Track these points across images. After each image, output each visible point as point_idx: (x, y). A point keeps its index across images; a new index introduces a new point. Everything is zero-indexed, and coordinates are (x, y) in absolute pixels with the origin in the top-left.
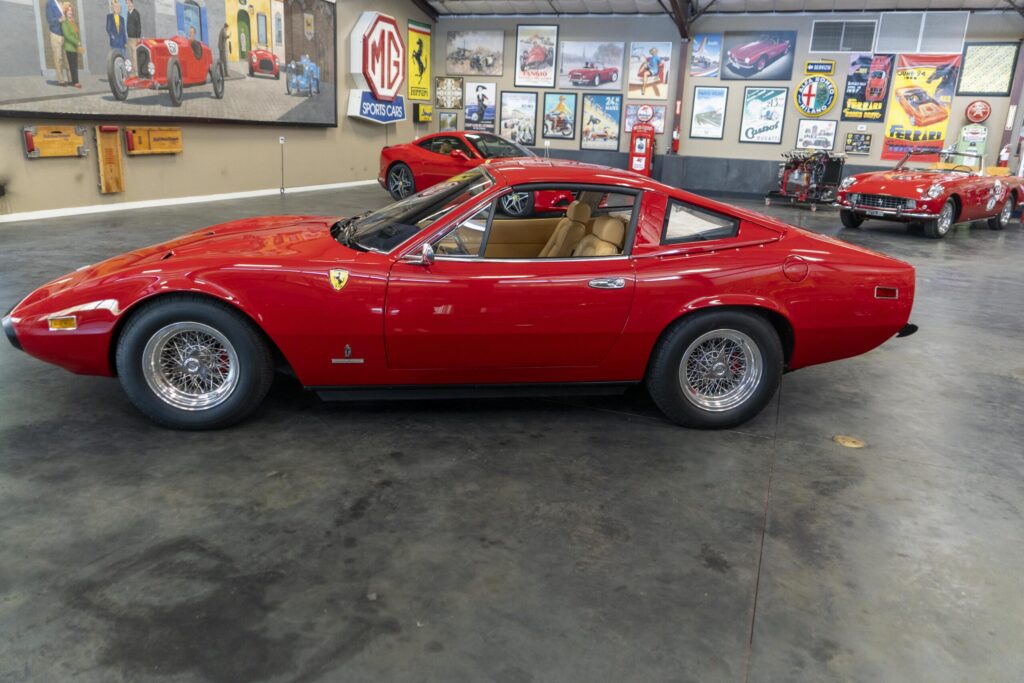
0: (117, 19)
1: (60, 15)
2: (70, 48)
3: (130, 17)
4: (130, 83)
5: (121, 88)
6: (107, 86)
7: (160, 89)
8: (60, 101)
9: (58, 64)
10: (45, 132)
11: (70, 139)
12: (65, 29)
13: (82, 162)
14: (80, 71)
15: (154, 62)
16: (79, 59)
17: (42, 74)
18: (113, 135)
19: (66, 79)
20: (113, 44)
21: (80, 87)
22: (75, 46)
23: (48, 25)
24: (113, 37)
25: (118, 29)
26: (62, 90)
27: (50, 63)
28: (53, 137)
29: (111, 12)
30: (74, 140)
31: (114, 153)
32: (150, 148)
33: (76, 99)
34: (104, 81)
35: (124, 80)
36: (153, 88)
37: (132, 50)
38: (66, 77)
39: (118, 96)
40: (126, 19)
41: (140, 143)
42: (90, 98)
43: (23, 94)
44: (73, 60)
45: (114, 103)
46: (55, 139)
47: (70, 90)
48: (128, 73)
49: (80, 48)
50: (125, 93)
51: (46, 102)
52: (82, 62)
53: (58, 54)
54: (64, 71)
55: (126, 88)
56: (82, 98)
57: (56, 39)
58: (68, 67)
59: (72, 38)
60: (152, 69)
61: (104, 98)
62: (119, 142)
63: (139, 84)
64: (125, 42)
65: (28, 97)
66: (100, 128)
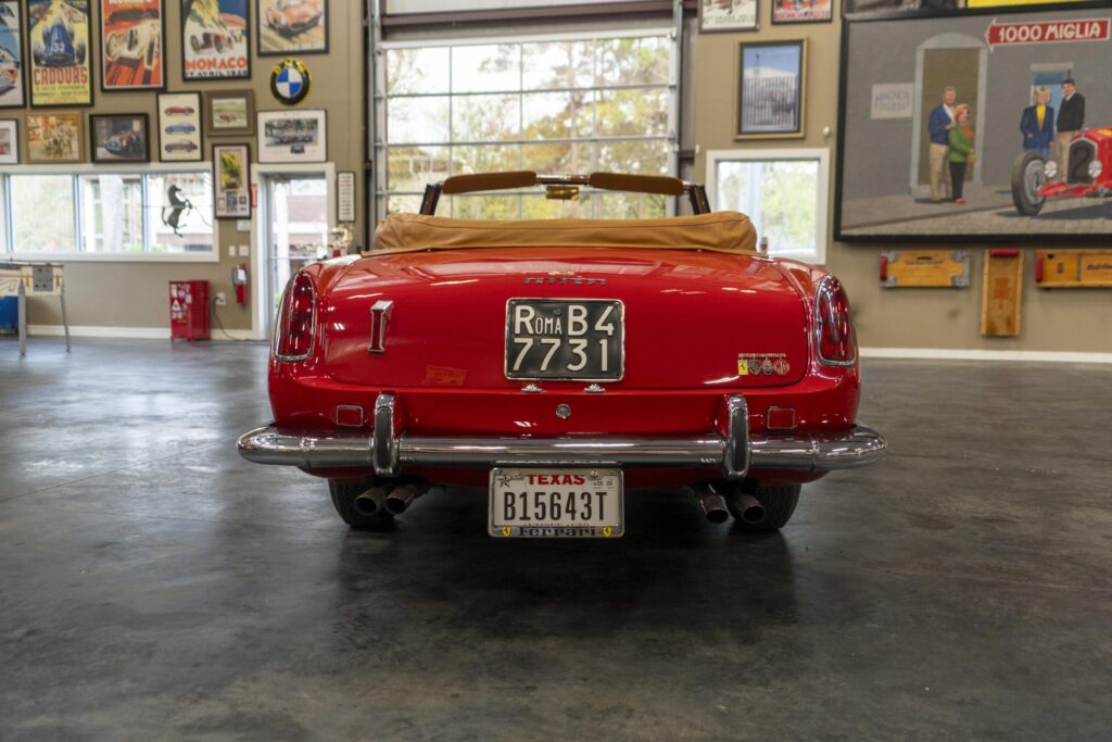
0: (1041, 112)
1: (948, 121)
2: (956, 158)
3: (1066, 105)
4: (1052, 191)
5: (1032, 200)
6: (1009, 199)
7: (1106, 195)
8: (930, 221)
9: (934, 178)
10: (909, 258)
11: (942, 266)
12: (953, 137)
13: (962, 295)
14: (966, 186)
15: (1101, 158)
16: (968, 169)
17: (910, 191)
18: (1013, 262)
19: (943, 195)
20: (1027, 145)
21: (962, 203)
22: (965, 154)
23: (928, 136)
24: (1030, 136)
25: (1041, 124)
26: (935, 209)
27: (924, 177)
28: (918, 263)
29: (1032, 104)
30: (952, 267)
31: (1011, 285)
32: (1078, 279)
33: (953, 217)
34: (1003, 192)
35: (1039, 189)
36: (1095, 195)
37: (1061, 149)
38: (944, 192)
39: (1023, 209)
40: (1057, 109)
41: (1060, 271)
42: (976, 216)
43: (882, 216)
44: (958, 172)
45: (1015, 220)
46: (921, 266)
47: (946, 207)
48: (1048, 179)
49: (971, 157)
50: (1038, 207)
51: (910, 224)
52: (971, 173)
53: (937, 165)
54: (943, 186)
55: (1040, 200)
56: (965, 216)
57: (938, 150)
58: (949, 179)
59: (963, 147)
60: (1095, 169)
61: (1000, 214)
62: (1020, 271)
63: (1064, 192)
64: (1051, 138)
65: (887, 218)
66: (990, 253)
